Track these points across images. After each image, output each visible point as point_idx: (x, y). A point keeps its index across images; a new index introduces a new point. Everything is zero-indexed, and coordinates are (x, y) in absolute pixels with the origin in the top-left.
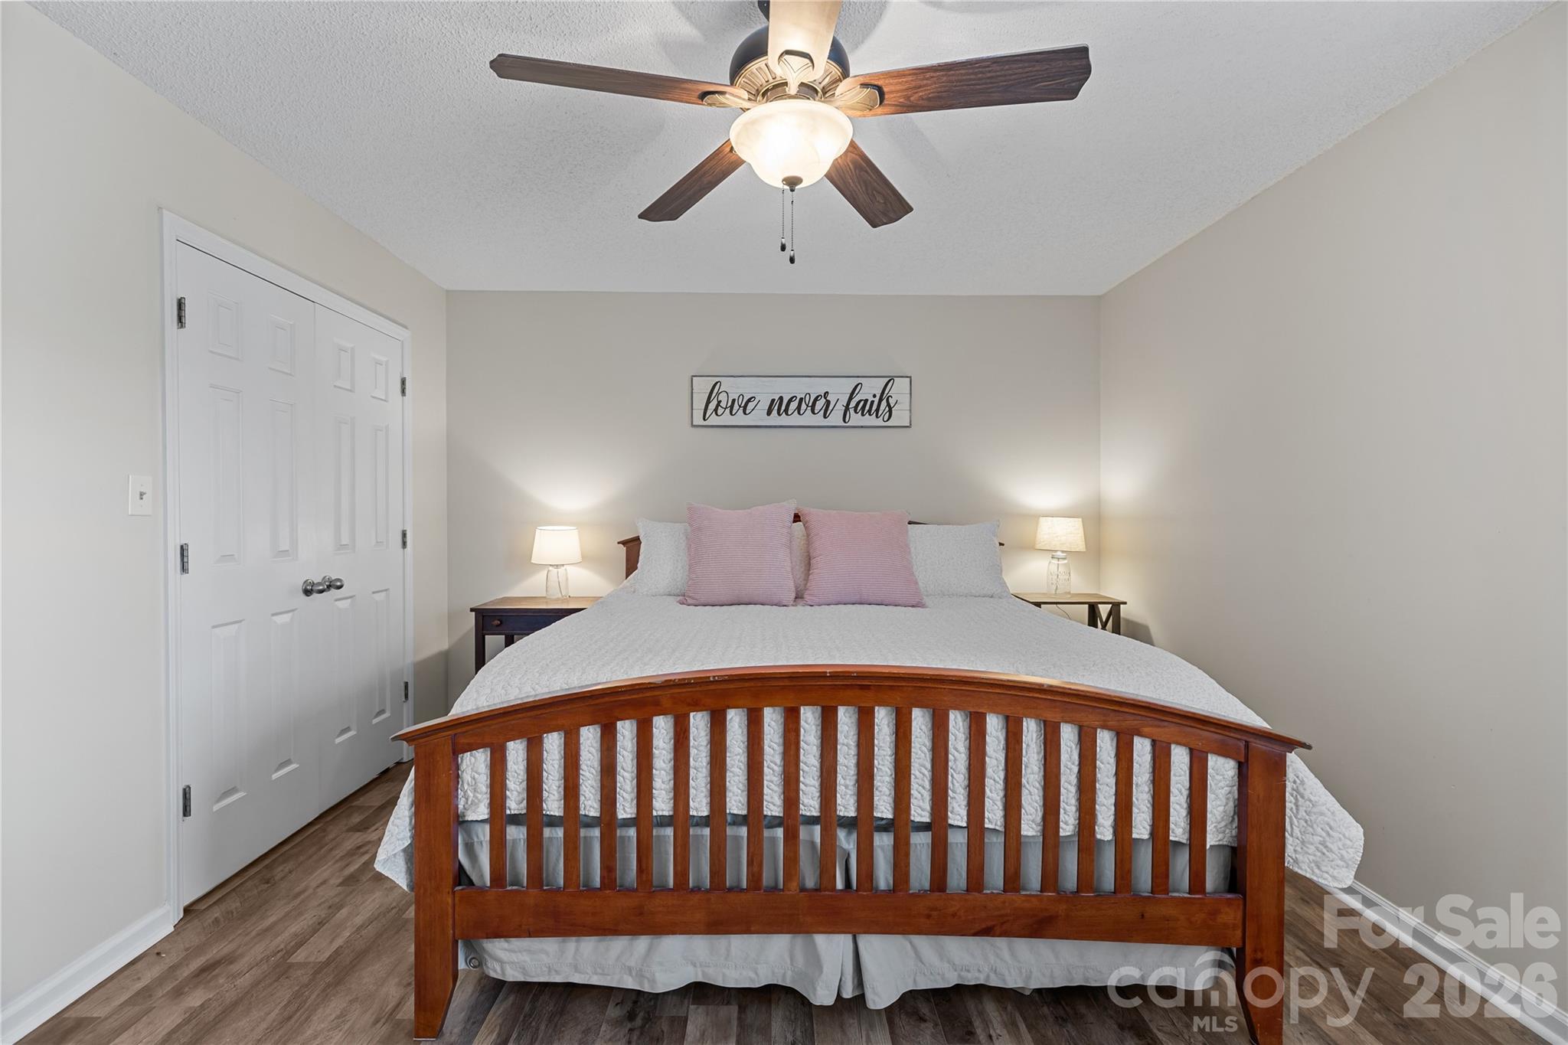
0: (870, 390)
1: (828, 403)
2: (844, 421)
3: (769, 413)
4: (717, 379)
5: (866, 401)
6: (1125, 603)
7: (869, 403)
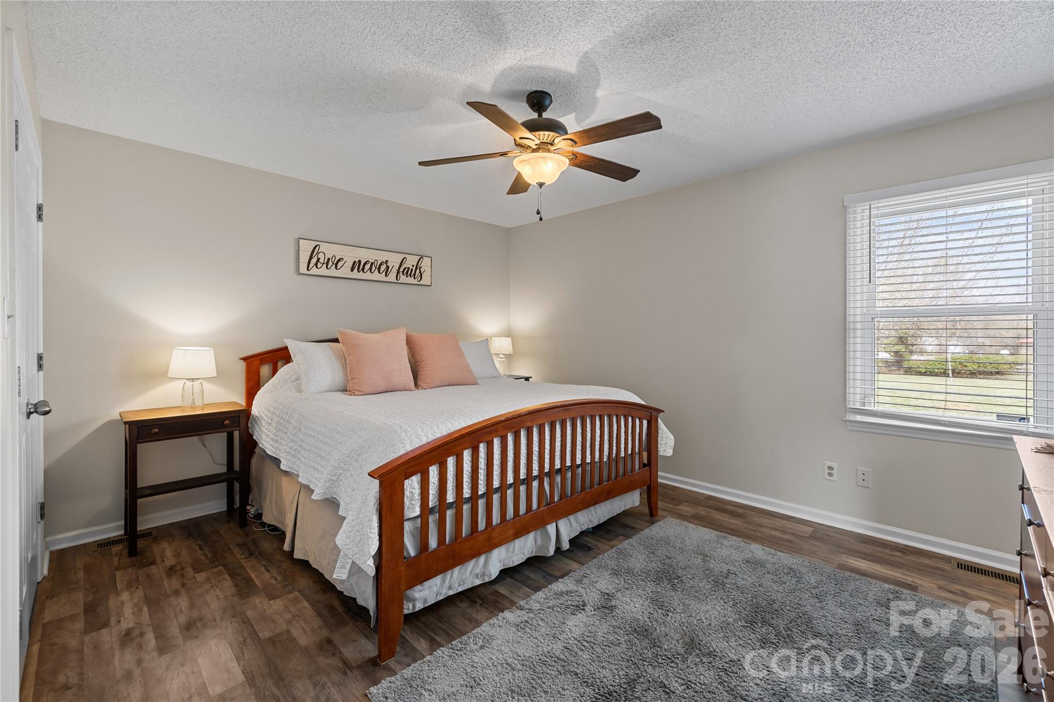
0: (411, 262)
1: (388, 267)
2: (397, 279)
3: (352, 270)
4: (318, 243)
5: (409, 268)
6: (531, 377)
7: (410, 270)
